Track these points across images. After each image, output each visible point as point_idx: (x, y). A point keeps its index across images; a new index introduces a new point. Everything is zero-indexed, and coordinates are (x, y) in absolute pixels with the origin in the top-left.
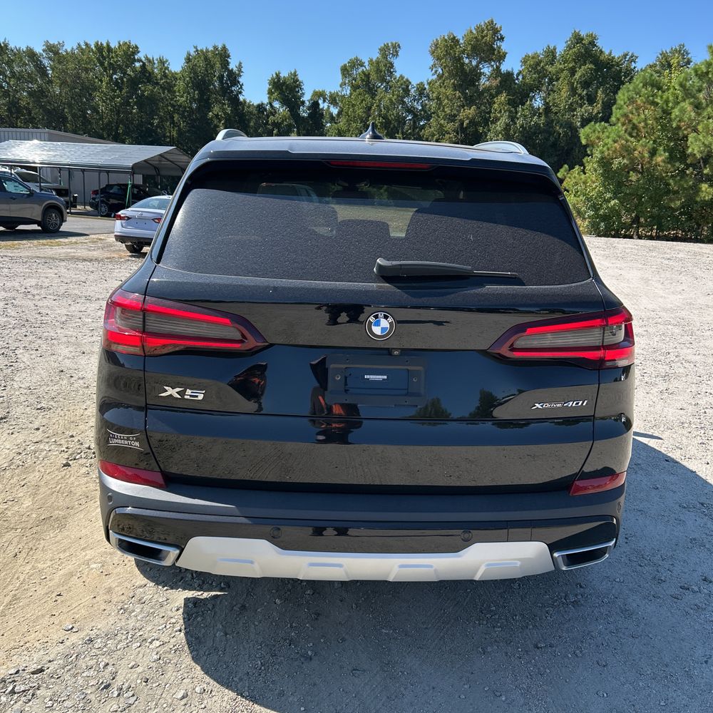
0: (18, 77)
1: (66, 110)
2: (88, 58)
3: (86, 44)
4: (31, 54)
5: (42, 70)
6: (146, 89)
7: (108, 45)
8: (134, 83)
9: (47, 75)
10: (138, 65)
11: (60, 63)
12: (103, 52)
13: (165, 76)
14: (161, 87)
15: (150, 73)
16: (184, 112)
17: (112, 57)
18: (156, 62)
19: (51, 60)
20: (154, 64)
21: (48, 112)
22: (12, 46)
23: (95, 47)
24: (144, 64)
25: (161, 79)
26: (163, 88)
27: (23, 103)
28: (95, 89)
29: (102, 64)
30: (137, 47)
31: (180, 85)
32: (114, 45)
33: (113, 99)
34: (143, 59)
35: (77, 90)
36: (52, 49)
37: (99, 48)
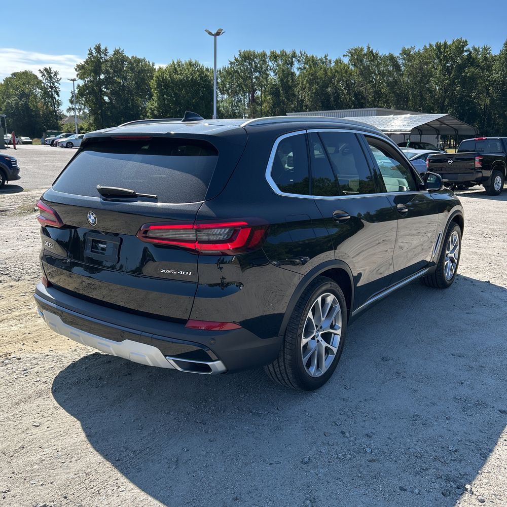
0: (382, 74)
1: (410, 93)
2: (429, 55)
3: (430, 45)
4: (392, 58)
5: (397, 67)
6: (469, 71)
7: (445, 43)
8: (461, 68)
9: (400, 70)
10: (466, 54)
11: (409, 60)
12: (440, 49)
13: (486, 59)
14: (481, 68)
15: (474, 59)
16: (497, 85)
17: (447, 52)
18: (481, 50)
19: (404, 60)
20: (479, 51)
21: (397, 95)
22: (380, 54)
23: (436, 46)
24: (471, 53)
25: (482, 62)
26: (483, 69)
27: (383, 91)
28: (431, 76)
29: (438, 58)
30: (466, 41)
31: (496, 66)
32: (449, 43)
33: (443, 81)
34: (471, 49)
35: (418, 78)
36: (406, 53)
37: (439, 47)
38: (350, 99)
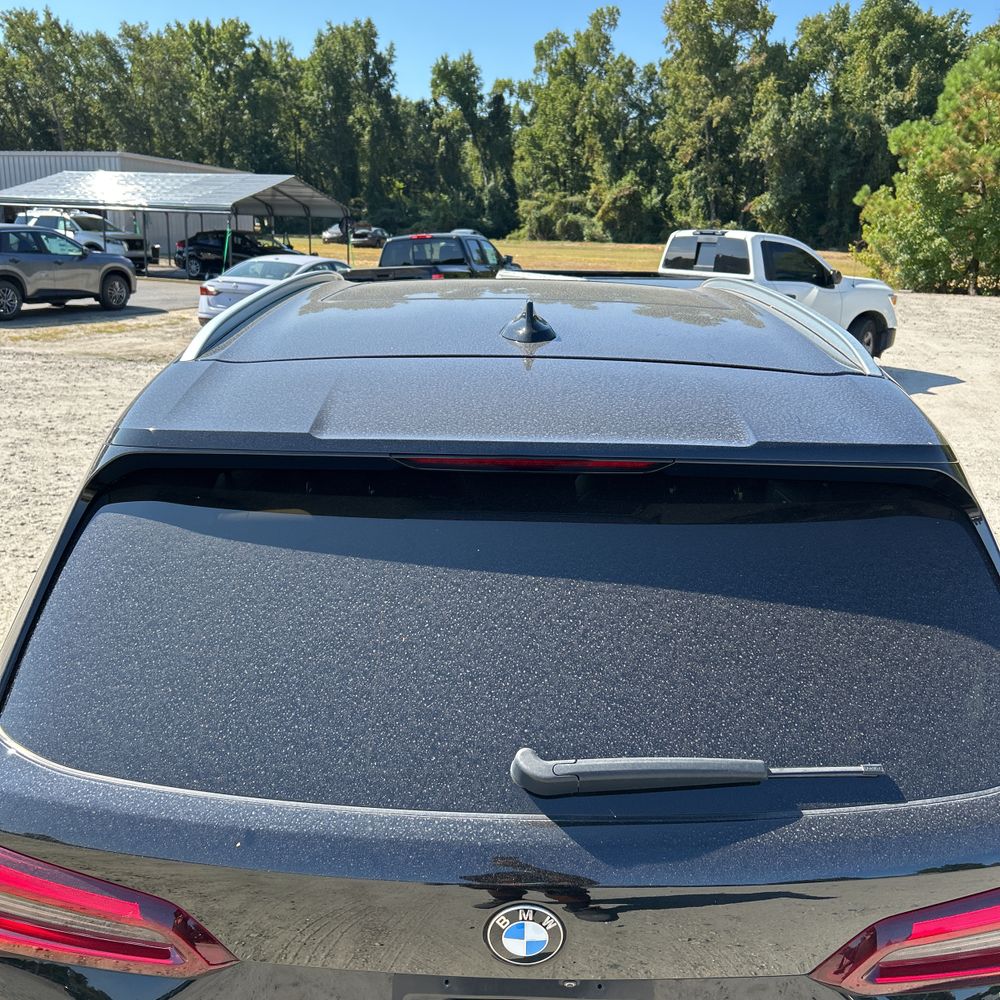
0: (87, 75)
1: (152, 119)
2: (181, 44)
3: (179, 25)
4: (103, 42)
5: (117, 63)
6: (261, 86)
7: (208, 25)
8: (244, 77)
9: (125, 71)
10: (249, 51)
11: (141, 52)
12: (201, 35)
13: (287, 66)
14: (282, 82)
15: (266, 63)
16: (314, 115)
17: (214, 42)
18: (275, 46)
19: (130, 48)
20: (272, 49)
21: (128, 123)
22: (76, 30)
23: (190, 28)
24: (258, 50)
25: (282, 71)
26: (285, 83)
27: (93, 111)
28: (191, 88)
29: (200, 52)
30: (247, 27)
31: (308, 78)
32: (216, 25)
33: (216, 100)
34: (257, 43)
35: (166, 90)
36: (131, 34)
37: (197, 30)
38: (21, 124)
